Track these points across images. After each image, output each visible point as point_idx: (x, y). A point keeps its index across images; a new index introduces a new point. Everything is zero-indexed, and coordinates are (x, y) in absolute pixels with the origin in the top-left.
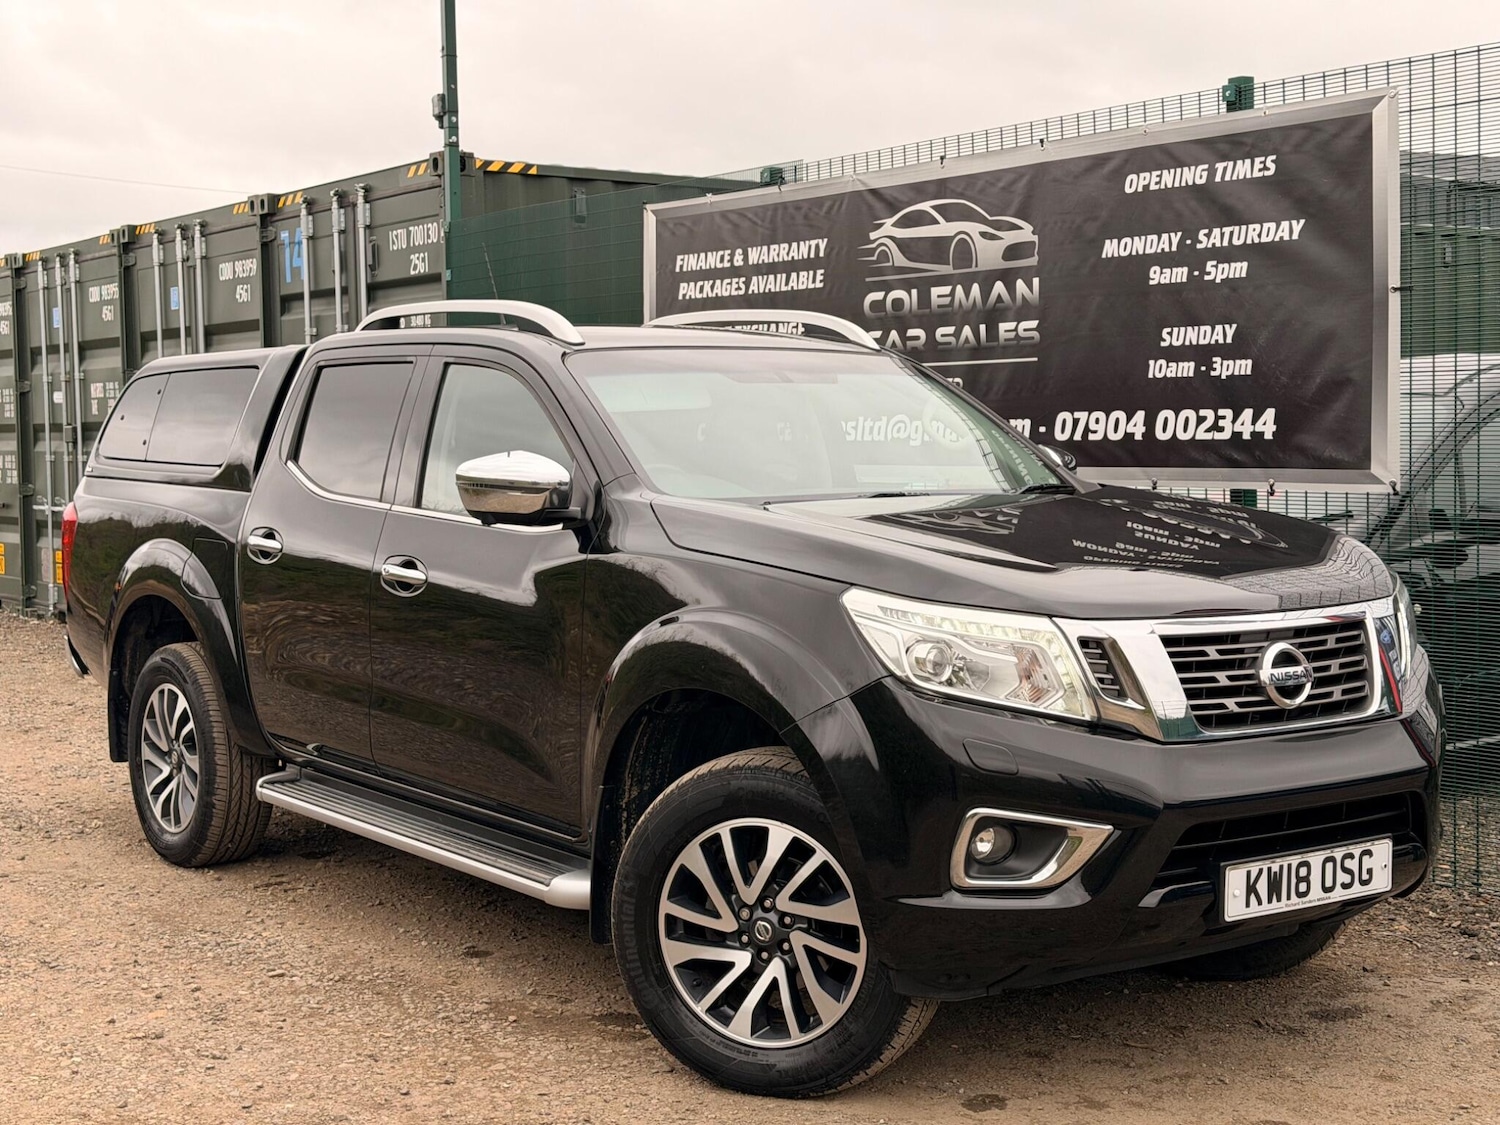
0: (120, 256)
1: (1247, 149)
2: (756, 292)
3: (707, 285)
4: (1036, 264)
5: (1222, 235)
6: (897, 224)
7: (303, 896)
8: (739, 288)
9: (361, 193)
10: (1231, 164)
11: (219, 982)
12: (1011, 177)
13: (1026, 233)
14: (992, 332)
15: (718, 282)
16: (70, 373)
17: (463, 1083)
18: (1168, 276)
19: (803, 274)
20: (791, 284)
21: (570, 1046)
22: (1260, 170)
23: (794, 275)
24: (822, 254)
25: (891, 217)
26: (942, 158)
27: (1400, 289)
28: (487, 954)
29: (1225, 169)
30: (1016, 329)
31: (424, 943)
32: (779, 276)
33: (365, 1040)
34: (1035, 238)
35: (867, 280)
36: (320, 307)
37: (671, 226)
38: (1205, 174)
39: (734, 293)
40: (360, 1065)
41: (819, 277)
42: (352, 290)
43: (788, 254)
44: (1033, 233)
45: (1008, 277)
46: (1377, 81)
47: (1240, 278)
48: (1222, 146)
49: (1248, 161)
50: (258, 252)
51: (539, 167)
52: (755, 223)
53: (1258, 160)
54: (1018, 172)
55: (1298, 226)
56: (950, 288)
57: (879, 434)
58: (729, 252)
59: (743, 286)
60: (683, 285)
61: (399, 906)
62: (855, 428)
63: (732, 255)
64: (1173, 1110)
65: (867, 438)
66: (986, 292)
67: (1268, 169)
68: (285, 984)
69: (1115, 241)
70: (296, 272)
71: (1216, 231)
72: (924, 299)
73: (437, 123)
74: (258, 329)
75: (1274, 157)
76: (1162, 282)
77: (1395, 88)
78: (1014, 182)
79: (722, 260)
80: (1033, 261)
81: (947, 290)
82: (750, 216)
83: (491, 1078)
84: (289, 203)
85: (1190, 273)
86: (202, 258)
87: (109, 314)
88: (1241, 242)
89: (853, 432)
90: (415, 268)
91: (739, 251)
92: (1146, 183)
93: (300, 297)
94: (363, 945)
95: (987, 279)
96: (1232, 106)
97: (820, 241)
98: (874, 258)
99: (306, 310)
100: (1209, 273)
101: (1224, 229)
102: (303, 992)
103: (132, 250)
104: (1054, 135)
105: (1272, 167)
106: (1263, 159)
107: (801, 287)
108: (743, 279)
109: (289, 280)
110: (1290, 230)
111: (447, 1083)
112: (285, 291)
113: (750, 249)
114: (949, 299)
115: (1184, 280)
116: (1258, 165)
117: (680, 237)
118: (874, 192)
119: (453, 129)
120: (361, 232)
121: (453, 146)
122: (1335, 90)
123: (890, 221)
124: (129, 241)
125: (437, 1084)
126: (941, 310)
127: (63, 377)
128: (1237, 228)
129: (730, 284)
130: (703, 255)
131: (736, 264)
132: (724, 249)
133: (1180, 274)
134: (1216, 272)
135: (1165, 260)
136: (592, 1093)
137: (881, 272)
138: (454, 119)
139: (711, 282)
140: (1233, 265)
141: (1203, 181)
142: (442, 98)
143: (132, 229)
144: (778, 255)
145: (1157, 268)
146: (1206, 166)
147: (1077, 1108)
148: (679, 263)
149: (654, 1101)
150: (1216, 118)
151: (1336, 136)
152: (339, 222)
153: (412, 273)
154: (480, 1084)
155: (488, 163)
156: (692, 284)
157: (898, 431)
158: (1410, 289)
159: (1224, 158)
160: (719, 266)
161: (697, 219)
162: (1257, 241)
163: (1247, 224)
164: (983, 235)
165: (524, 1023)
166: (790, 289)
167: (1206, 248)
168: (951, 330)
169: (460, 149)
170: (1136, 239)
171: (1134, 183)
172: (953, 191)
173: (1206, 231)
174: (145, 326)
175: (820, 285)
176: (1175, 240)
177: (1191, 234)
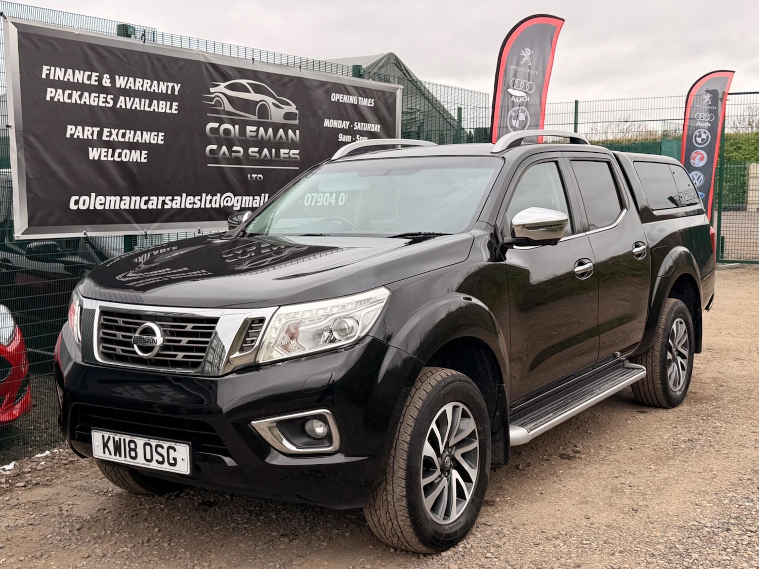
1: (367, 95)
2: (124, 107)
3: (76, 95)
4: (297, 123)
6: (227, 87)
10: (363, 98)
13: (293, 108)
14: (278, 153)
15: (88, 94)
18: (345, 138)
19: (163, 102)
20: (153, 107)
22: (370, 104)
23: (155, 102)
24: (176, 93)
25: (224, 82)
30: (289, 153)
32: (143, 100)
34: (297, 112)
35: (208, 115)
37: (35, 40)
38: (356, 100)
39: (101, 104)
41: (174, 107)
43: (150, 87)
44: (296, 109)
45: (286, 128)
48: (361, 92)
49: (367, 99)
52: (121, 59)
53: (370, 100)
55: (379, 126)
57: (215, 204)
58: (96, 74)
59: (111, 102)
60: (51, 89)
62: (200, 200)
63: (100, 77)
65: (208, 206)
66: (275, 133)
69: (328, 120)
71: (359, 124)
72: (243, 131)
75: (374, 100)
76: (343, 140)
78: (288, 83)
79: (91, 79)
80: (296, 122)
81: (254, 128)
82: (118, 53)
85: (351, 138)
88: (366, 129)
89: (198, 203)
91: (107, 76)
92: (338, 98)
95: (276, 127)
97: (175, 85)
98: (213, 103)
100: (357, 140)
105: (373, 103)
107: (160, 110)
108: (111, 96)
110: (377, 128)
113: (117, 77)
114: (255, 133)
115: (349, 141)
116: (369, 102)
118: (214, 66)
123: (223, 85)
126: (251, 138)
128: (364, 124)
129: (98, 97)
130: (70, 71)
131: (105, 84)
133: (348, 138)
135: (345, 132)
137: (217, 112)
139: (79, 93)
140: (364, 138)
141: (356, 103)
144: (142, 86)
145: (341, 135)
146: (356, 97)
148: (45, 71)
156: (60, 90)
157: (227, 202)
159: (361, 96)
162: (370, 130)
163: (368, 123)
164: (274, 104)
166: (152, 110)
167: (356, 130)
168: (256, 149)
170: (335, 121)
171: (335, 97)
173: (356, 123)
175: (174, 112)
176: (348, 125)
177: (352, 123)
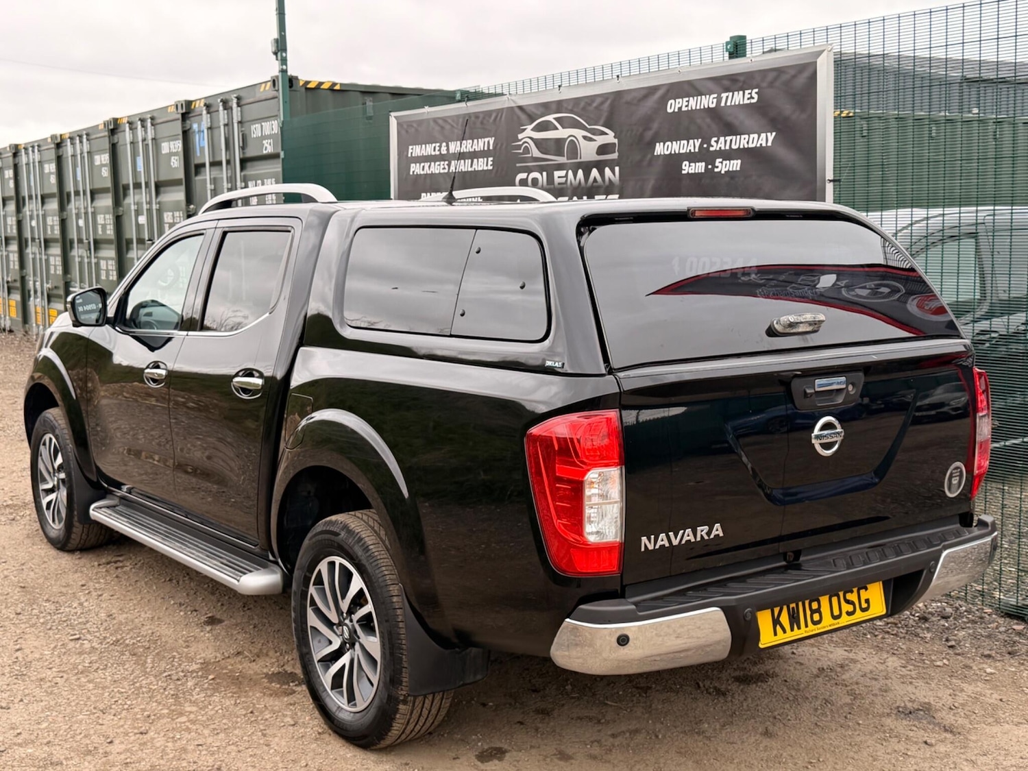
0: (109, 137)
1: (741, 84)
2: (454, 170)
3: (427, 165)
4: (616, 157)
5: (726, 141)
6: (534, 129)
7: (125, 572)
8: (444, 168)
9: (235, 101)
10: (731, 94)
11: (36, 644)
12: (598, 100)
13: (610, 138)
15: (433, 164)
16: (86, 208)
17: (152, 734)
18: (693, 167)
19: (481, 160)
20: (474, 166)
21: (238, 701)
22: (748, 99)
23: (475, 160)
24: (491, 148)
25: (530, 124)
26: (560, 86)
27: (834, 181)
28: (220, 621)
29: (727, 97)
31: (182, 613)
32: (467, 161)
33: (107, 694)
34: (616, 141)
35: (518, 165)
36: (216, 172)
37: (405, 126)
38: (715, 100)
39: (442, 171)
40: (92, 716)
41: (490, 163)
42: (232, 162)
43: (472, 147)
44: (615, 137)
45: (600, 166)
46: (821, 41)
47: (736, 171)
48: (726, 83)
49: (741, 93)
50: (181, 137)
51: (341, 84)
52: (452, 126)
53: (747, 92)
54: (605, 97)
55: (771, 136)
56: (565, 172)
58: (438, 144)
59: (446, 167)
60: (413, 165)
61: (181, 583)
63: (440, 147)
64: (616, 762)
66: (587, 175)
67: (753, 98)
68: (77, 646)
69: (662, 144)
70: (202, 149)
71: (722, 139)
72: (550, 179)
73: (275, 57)
74: (182, 184)
75: (757, 90)
76: (690, 172)
77: (831, 44)
78: (602, 103)
79: (434, 150)
80: (615, 156)
81: (563, 173)
82: (450, 121)
83: (173, 728)
84: (197, 106)
85: (706, 166)
86: (153, 139)
87: (106, 172)
88: (736, 147)
90: (266, 149)
91: (444, 144)
92: (680, 106)
93: (203, 165)
94: (143, 613)
95: (587, 167)
96: (733, 55)
97: (490, 139)
98: (521, 151)
99: (207, 174)
100: (717, 167)
101: (727, 138)
102: (86, 653)
103: (116, 133)
104: (625, 73)
105: (756, 96)
106: (750, 91)
107: (480, 169)
108: (447, 162)
109: (198, 154)
110: (765, 139)
111: (141, 733)
112: (197, 161)
113: (450, 143)
114: (565, 179)
115: (703, 171)
116: (747, 96)
117: (411, 134)
118: (520, 108)
119: (284, 61)
120: (236, 125)
121: (284, 72)
122: (794, 46)
123: (530, 127)
124: (114, 128)
125: (136, 734)
126: (560, 186)
127: (83, 211)
128: (734, 137)
129: (440, 165)
130: (424, 146)
131: (443, 153)
132: (436, 143)
133: (700, 167)
134: (722, 166)
135: (692, 157)
136: (233, 744)
137: (524, 160)
138: (284, 55)
139: (429, 164)
140: (732, 162)
141: (714, 106)
142: (277, 41)
143: (116, 120)
144: (466, 147)
145: (687, 163)
146: (715, 96)
147: (551, 760)
148: (410, 151)
149: (272, 751)
150: (723, 64)
151: (794, 77)
152: (224, 119)
153: (265, 152)
154: (162, 734)
155: (307, 83)
156: (418, 164)
158: (839, 181)
159: (727, 90)
160: (433, 153)
161: (420, 122)
162: (746, 146)
163: (740, 135)
164: (585, 138)
165: (218, 681)
166: (473, 169)
167: (716, 150)
169: (289, 74)
170: (674, 143)
171: (673, 106)
172: (566, 109)
173: (716, 139)
174: (124, 181)
175: (491, 168)
176: (697, 145)
177: (706, 140)
